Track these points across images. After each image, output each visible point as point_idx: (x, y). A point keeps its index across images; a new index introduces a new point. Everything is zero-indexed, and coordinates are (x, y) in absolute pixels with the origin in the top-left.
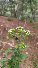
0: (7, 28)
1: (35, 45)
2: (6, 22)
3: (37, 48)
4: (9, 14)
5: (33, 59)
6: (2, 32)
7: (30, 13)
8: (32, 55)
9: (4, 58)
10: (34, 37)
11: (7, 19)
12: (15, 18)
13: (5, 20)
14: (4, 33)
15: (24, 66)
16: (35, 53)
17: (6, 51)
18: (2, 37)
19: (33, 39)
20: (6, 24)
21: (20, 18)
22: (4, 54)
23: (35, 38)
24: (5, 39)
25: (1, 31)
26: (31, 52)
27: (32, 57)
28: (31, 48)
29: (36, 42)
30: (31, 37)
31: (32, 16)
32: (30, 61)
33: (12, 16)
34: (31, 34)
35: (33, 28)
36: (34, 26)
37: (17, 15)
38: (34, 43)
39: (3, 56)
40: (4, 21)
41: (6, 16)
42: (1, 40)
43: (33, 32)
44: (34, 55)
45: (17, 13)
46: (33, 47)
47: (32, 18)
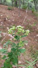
0: (8, 19)
1: (35, 37)
2: (6, 11)
3: (36, 40)
4: (10, 3)
5: (32, 50)
6: (2, 23)
7: (32, 2)
8: (31, 47)
9: (5, 48)
10: (34, 29)
11: (7, 8)
12: (16, 7)
13: (6, 9)
14: (5, 24)
15: (23, 56)
16: (34, 45)
17: (7, 41)
18: (2, 28)
19: (33, 30)
20: (6, 14)
21: (21, 8)
22: (5, 44)
23: (36, 30)
24: (5, 30)
25: (1, 21)
26: (30, 43)
27: (31, 48)
28: (31, 40)
29: (36, 34)
30: (32, 29)
31: (35, 6)
32: (29, 51)
33: (13, 5)
34: (32, 26)
35: (34, 19)
37: (18, 4)
38: (34, 35)
39: (4, 46)
40: (4, 11)
41: (7, 5)
42: (1, 31)
43: (34, 24)
44: (33, 47)
45: (18, 2)
46: (33, 39)
47: (34, 8)
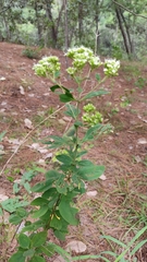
0: (25, 88)
1: (131, 148)
2: (19, 64)
4: (31, 35)
5: (124, 196)
6: (4, 103)
7: (113, 27)
8: (122, 184)
10: (128, 118)
11: (22, 53)
13: (16, 56)
14: (15, 107)
16: (131, 177)
17: (26, 171)
19: (124, 125)
20: (18, 74)
23: (132, 122)
24: (17, 129)
25: (2, 99)
26: (117, 172)
28: (118, 160)
29: (137, 138)
30: (118, 120)
33: (41, 42)
34: (117, 110)
36: (129, 79)
38: (128, 141)
40: (11, 63)
41: (20, 43)
43: (126, 102)
